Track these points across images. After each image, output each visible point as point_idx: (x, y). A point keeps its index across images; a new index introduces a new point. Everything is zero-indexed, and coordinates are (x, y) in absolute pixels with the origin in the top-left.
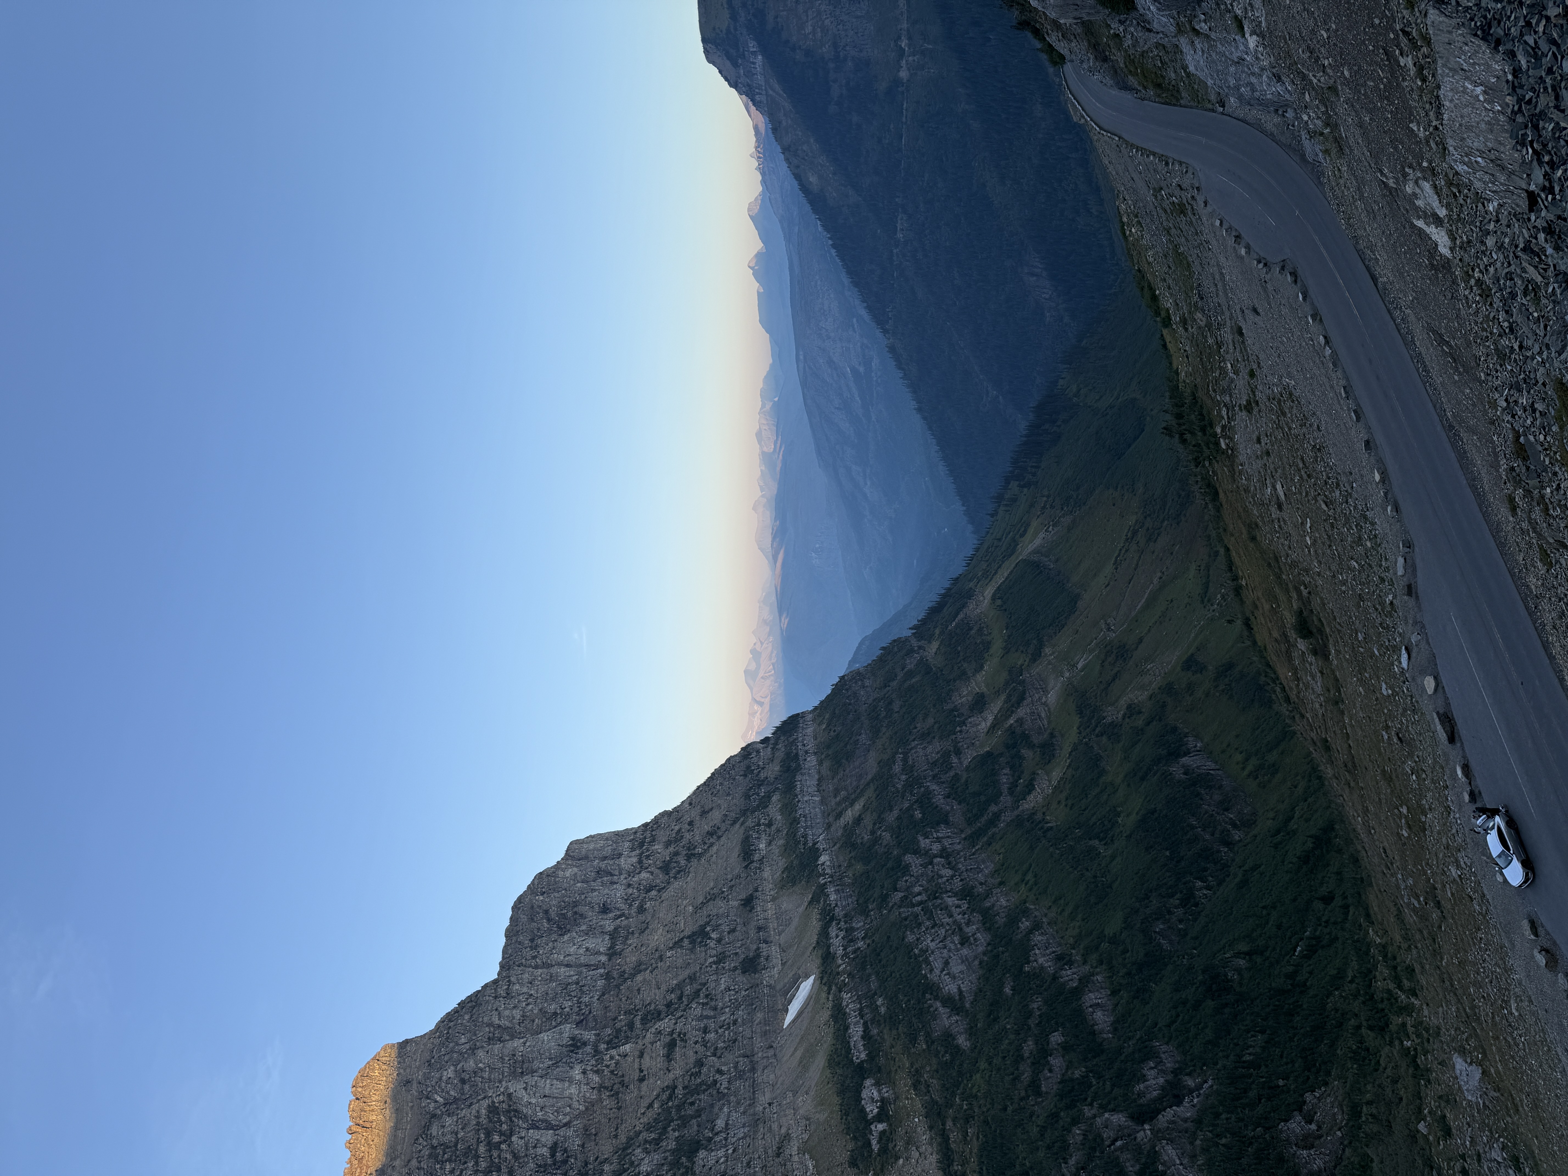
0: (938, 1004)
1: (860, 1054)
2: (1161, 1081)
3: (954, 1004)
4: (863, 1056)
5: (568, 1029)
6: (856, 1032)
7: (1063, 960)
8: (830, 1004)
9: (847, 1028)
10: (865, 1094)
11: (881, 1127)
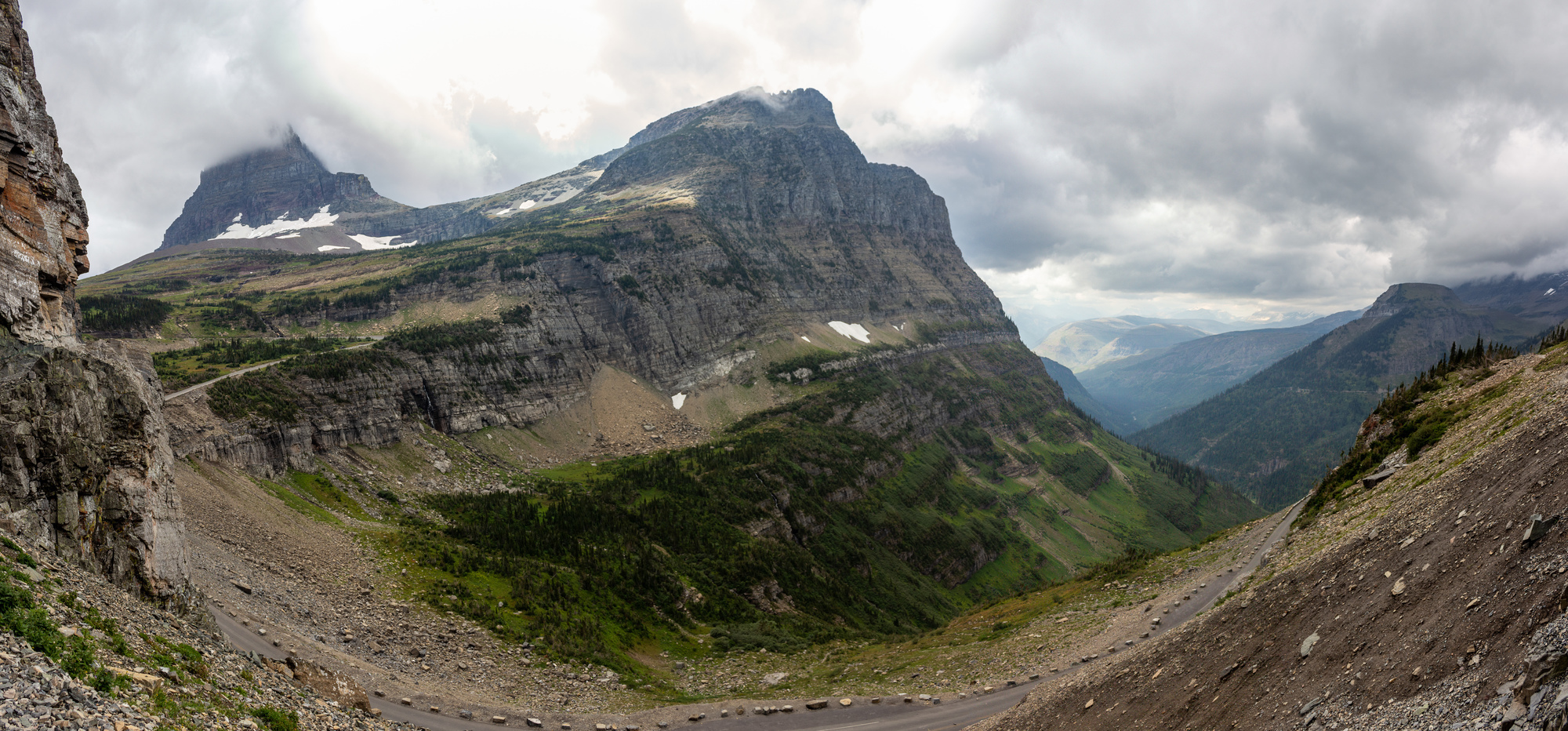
0: (849, 410)
1: (824, 367)
2: (805, 525)
3: (849, 418)
4: (824, 369)
5: (840, 206)
6: (835, 365)
7: (871, 479)
8: (851, 351)
9: (838, 360)
10: (805, 370)
11: (789, 378)
